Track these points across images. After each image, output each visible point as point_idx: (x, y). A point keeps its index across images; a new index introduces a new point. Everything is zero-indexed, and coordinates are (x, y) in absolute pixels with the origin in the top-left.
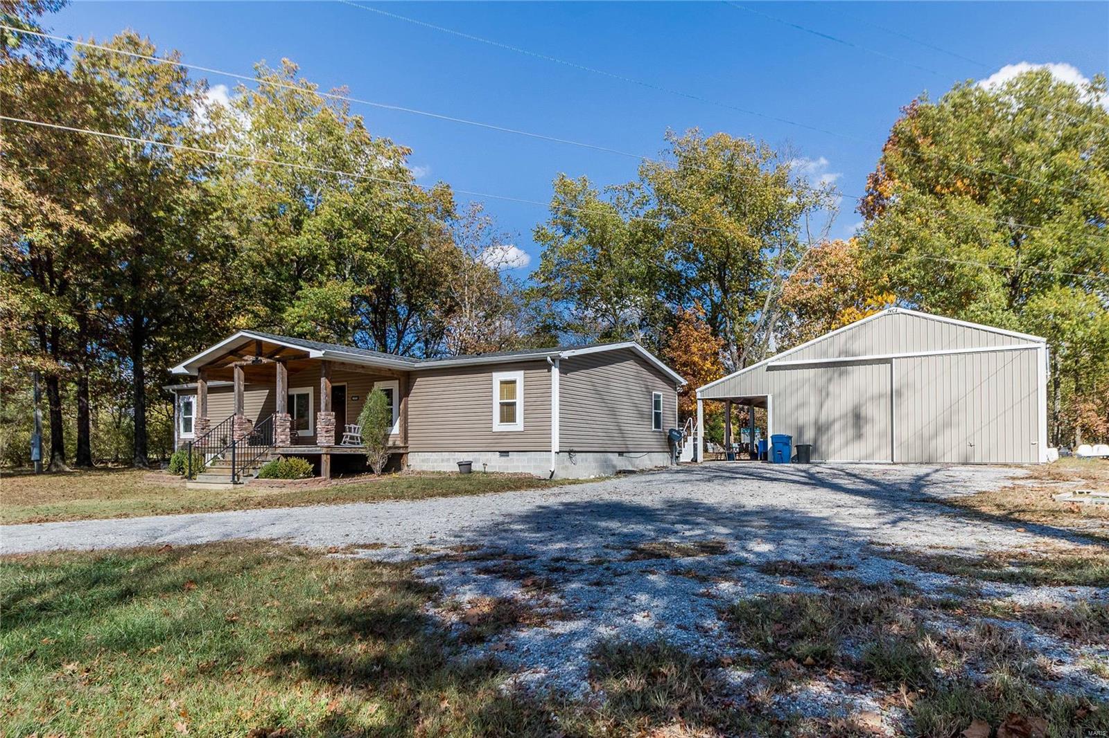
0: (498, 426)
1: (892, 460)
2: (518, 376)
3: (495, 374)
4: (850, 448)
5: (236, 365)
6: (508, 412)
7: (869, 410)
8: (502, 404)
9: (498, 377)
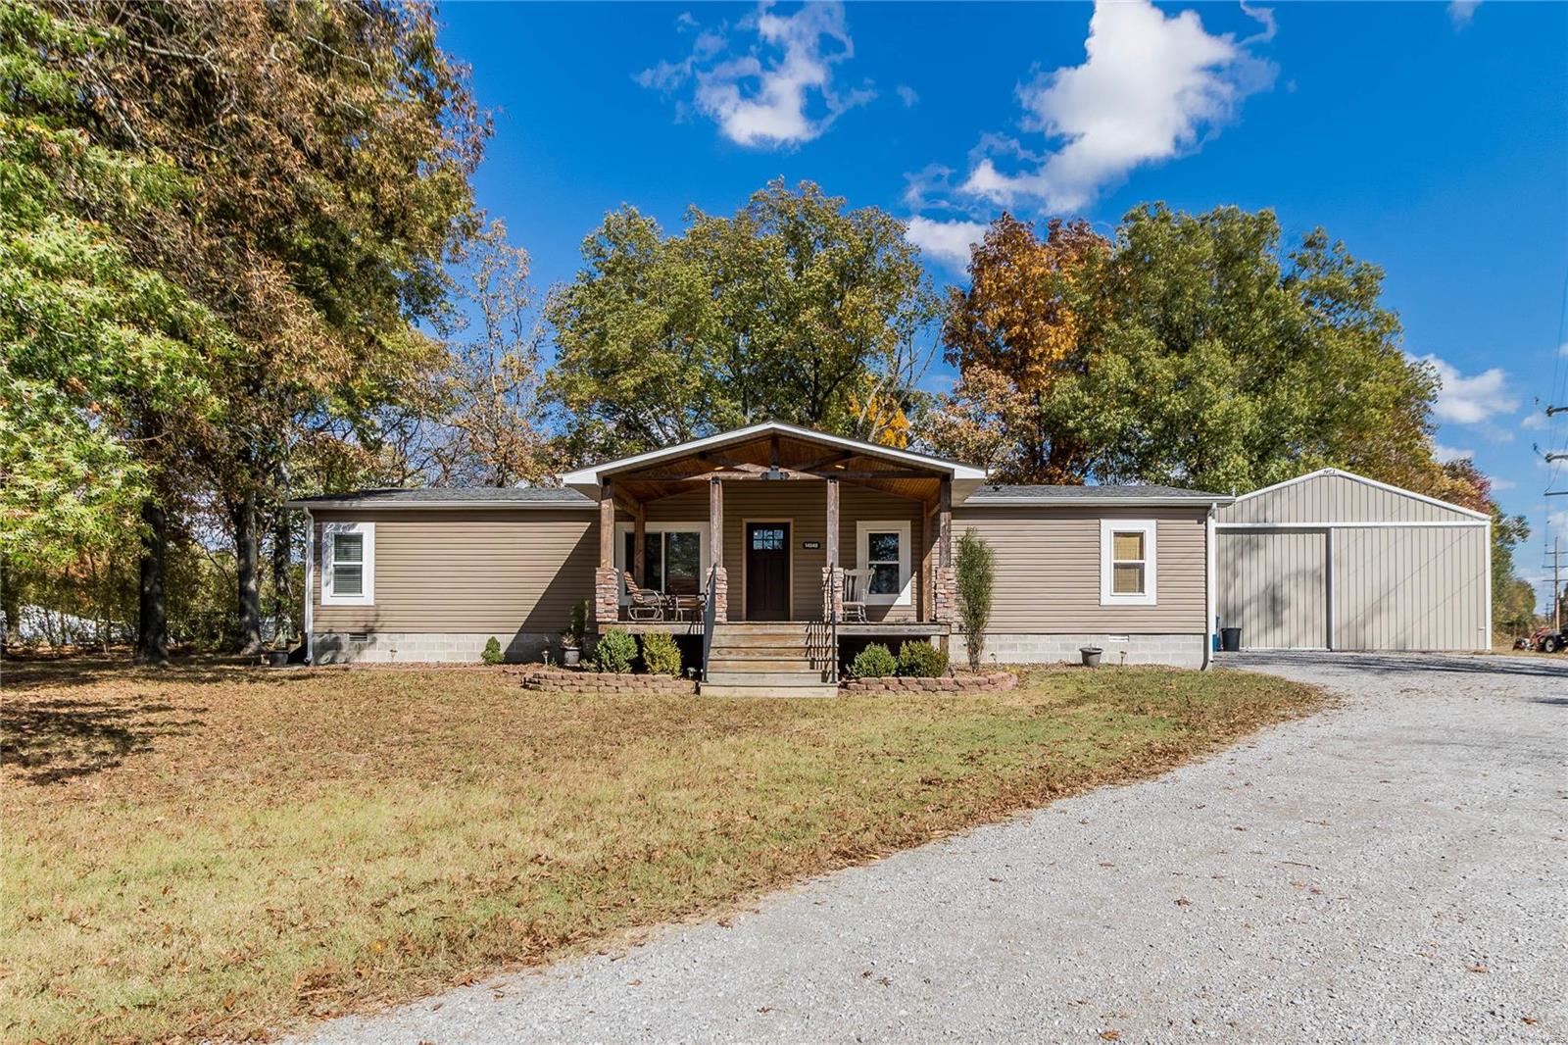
0: (1109, 597)
1: (1329, 646)
2: (1148, 526)
3: (1104, 522)
4: (1270, 636)
5: (716, 479)
6: (1130, 575)
7: (1288, 590)
8: (1117, 566)
9: (1109, 526)
